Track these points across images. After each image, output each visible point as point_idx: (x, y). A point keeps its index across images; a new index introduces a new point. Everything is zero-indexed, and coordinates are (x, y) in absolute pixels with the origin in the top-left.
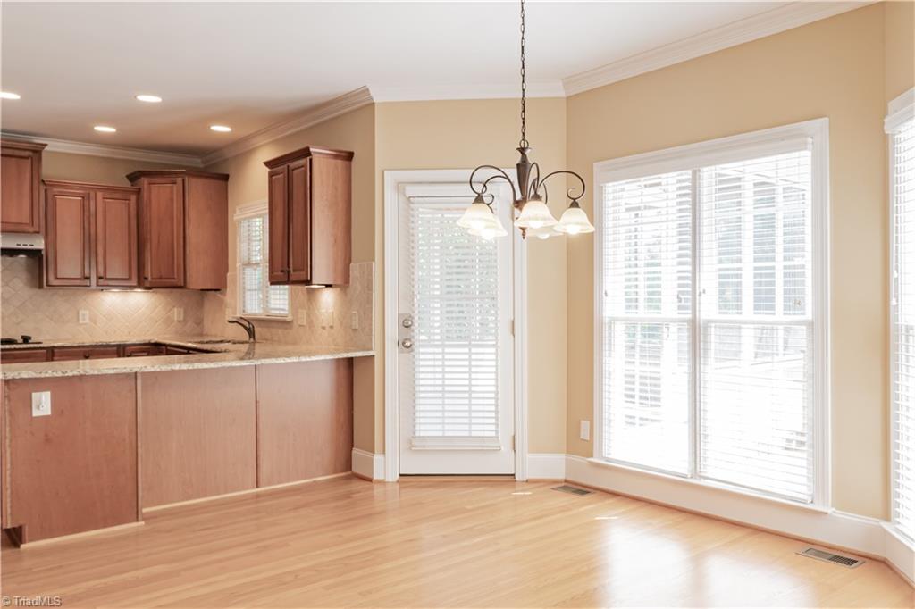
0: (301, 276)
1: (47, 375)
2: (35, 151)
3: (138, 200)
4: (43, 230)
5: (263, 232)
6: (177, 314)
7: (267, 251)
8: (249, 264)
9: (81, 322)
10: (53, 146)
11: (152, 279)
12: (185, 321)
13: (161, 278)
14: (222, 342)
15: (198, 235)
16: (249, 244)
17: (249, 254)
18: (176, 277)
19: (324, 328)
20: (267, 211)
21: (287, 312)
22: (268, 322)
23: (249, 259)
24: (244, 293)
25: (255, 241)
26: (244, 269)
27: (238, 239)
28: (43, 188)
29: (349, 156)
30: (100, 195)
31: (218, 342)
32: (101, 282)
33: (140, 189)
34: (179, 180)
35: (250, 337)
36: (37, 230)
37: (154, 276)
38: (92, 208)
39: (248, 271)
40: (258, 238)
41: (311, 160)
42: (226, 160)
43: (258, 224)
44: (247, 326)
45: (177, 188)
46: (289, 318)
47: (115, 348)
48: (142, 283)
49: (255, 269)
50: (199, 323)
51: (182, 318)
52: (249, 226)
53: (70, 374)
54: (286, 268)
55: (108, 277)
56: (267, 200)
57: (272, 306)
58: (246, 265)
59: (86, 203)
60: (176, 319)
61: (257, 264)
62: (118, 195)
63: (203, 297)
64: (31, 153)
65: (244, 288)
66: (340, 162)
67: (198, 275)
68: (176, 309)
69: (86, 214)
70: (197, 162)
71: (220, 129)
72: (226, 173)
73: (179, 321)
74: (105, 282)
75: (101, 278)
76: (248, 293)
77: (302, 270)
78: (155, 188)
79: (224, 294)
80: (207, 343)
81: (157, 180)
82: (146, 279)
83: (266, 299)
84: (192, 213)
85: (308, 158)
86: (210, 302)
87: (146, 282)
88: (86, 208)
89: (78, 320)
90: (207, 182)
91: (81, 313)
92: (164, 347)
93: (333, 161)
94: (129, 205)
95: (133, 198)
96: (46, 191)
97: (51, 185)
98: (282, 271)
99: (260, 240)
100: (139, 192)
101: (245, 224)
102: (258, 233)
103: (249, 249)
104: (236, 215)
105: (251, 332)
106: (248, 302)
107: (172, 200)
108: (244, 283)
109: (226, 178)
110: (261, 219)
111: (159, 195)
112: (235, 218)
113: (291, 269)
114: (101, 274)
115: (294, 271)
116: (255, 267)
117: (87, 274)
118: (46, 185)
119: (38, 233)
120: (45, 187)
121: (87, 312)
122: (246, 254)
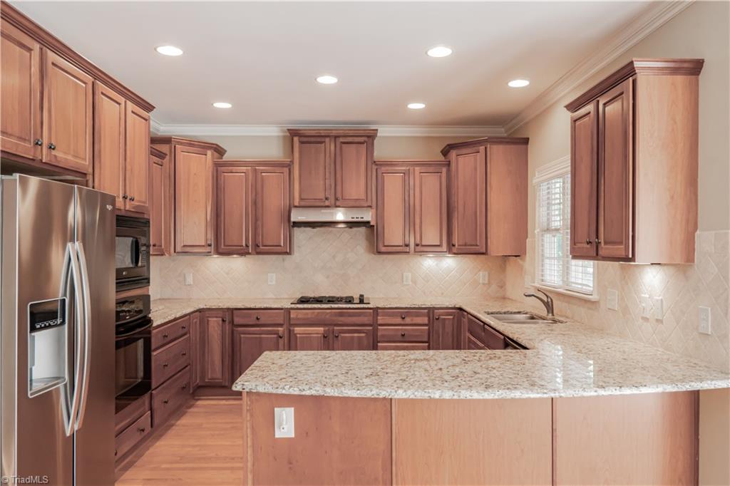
0: (619, 250)
1: (284, 392)
2: (368, 137)
3: (449, 171)
4: (374, 204)
5: (564, 194)
6: (482, 276)
7: (569, 216)
8: (548, 230)
9: (405, 283)
10: (383, 131)
11: (459, 245)
12: (489, 283)
13: (465, 245)
14: (519, 313)
15: (499, 201)
16: (548, 209)
17: (548, 219)
18: (478, 244)
19: (646, 319)
20: (569, 168)
21: (591, 289)
22: (568, 298)
23: (548, 224)
24: (543, 261)
25: (555, 204)
26: (542, 236)
27: (537, 204)
28: (374, 167)
29: (695, 68)
30: (417, 169)
31: (515, 313)
32: (419, 248)
33: (450, 161)
34: (482, 148)
35: (548, 312)
36: (369, 204)
37: (461, 243)
38: (412, 183)
39: (547, 237)
40: (558, 201)
41: (634, 82)
42: (527, 124)
43: (558, 185)
44: (545, 299)
45: (481, 156)
46: (594, 297)
47: (426, 311)
48: (451, 249)
49: (554, 236)
50: (502, 286)
51: (486, 282)
52: (548, 188)
53: (308, 393)
54: (593, 239)
55: (423, 244)
56: (569, 157)
57: (573, 280)
58: (545, 231)
59: (407, 178)
60: (481, 282)
61: (557, 230)
62: (431, 169)
63: (505, 261)
64: (366, 139)
65: (543, 255)
66: (680, 79)
67: (499, 242)
68: (481, 273)
69: (407, 188)
70: (501, 132)
71: (519, 83)
72: (526, 136)
73: (484, 284)
74: (421, 249)
75: (417, 245)
76: (547, 261)
77: (621, 243)
78: (461, 159)
79: (524, 260)
80: (505, 313)
81: (464, 151)
82: (454, 245)
83: (566, 271)
84: (494, 181)
85: (631, 79)
86: (511, 267)
87: (453, 248)
88: (407, 183)
89: (403, 281)
90: (508, 147)
91: (405, 274)
92: (466, 313)
93: (669, 79)
94: (440, 177)
95: (444, 170)
96: (377, 170)
97: (381, 165)
98: (589, 243)
99: (559, 204)
100: (449, 164)
101: (544, 186)
102: (557, 196)
103: (548, 214)
104: (536, 177)
105: (549, 306)
106: (547, 272)
107: (476, 169)
108: (543, 250)
109: (526, 141)
110: (561, 180)
111: (465, 164)
112: (534, 181)
113: (602, 240)
114: (418, 242)
115: (606, 243)
116: (554, 233)
117: (407, 243)
118: (377, 165)
119: (371, 207)
120: (376, 167)
121: (410, 275)
122: (545, 219)
